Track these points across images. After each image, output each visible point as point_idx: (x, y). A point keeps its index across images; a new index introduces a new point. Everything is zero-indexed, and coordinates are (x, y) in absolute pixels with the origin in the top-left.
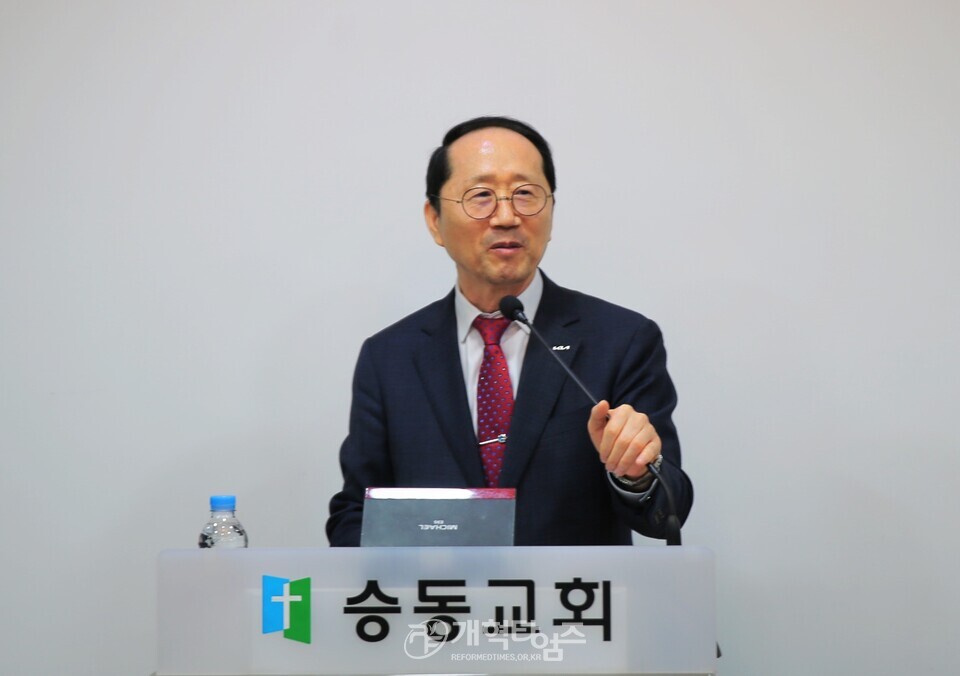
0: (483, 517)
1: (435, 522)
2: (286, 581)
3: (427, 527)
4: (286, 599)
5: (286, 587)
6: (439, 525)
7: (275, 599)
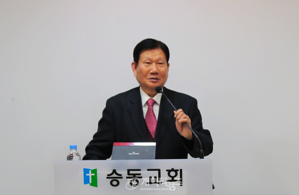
0: (147, 151)
2: (90, 170)
3: (130, 154)
4: (90, 175)
5: (90, 171)
6: (134, 153)
7: (87, 175)
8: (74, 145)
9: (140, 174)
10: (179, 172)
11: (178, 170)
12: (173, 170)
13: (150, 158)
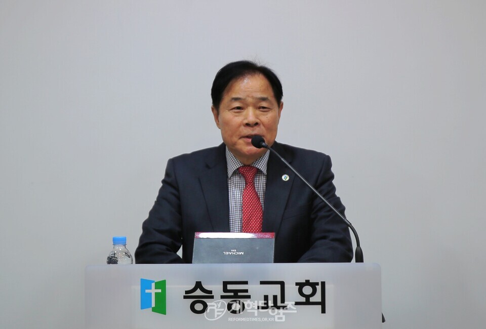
0: (257, 248)
1: (232, 251)
2: (153, 282)
3: (228, 253)
4: (153, 291)
5: (153, 285)
6: (234, 252)
7: (147, 291)
8: (119, 235)
9: (246, 291)
10: (319, 288)
11: (317, 284)
12: (307, 283)
13: (264, 260)
